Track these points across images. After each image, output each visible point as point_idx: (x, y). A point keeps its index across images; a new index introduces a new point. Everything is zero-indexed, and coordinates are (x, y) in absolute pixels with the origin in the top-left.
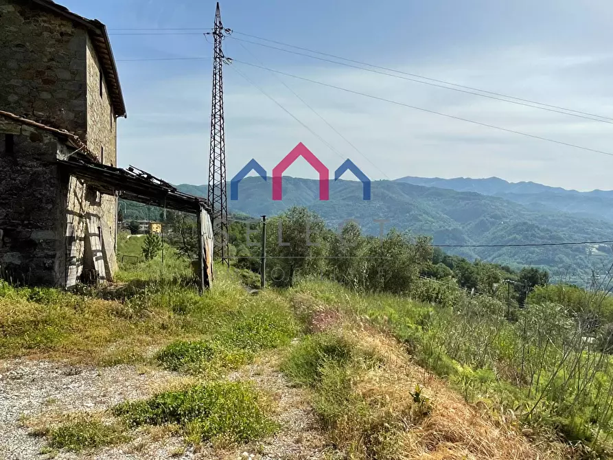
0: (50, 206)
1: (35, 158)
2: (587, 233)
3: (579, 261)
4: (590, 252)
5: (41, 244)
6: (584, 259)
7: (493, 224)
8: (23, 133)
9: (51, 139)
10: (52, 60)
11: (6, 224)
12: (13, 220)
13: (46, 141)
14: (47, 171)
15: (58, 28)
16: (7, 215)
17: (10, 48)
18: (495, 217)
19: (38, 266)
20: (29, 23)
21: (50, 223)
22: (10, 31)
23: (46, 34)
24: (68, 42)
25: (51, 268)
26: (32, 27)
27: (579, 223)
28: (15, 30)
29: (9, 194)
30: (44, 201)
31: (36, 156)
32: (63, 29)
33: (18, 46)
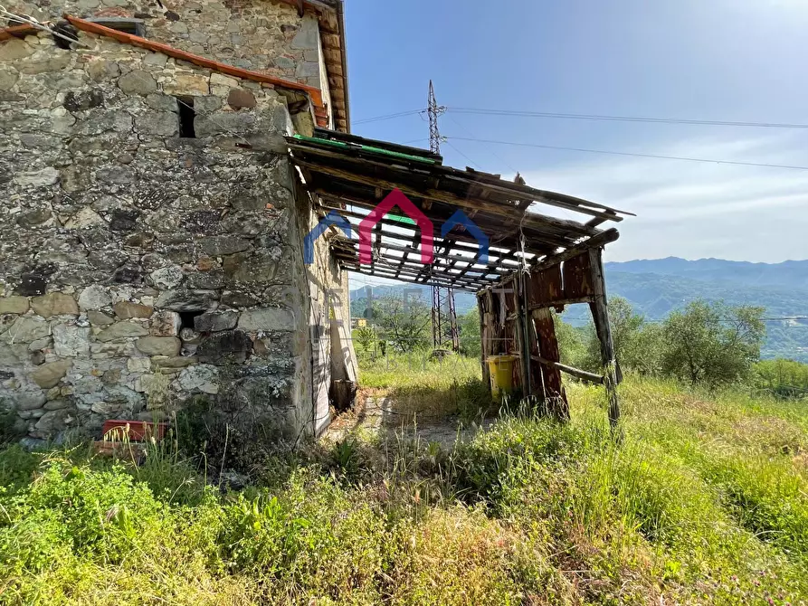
0: (277, 252)
1: (241, 145)
2: (781, 305)
3: (775, 334)
4: (788, 324)
5: (261, 342)
6: (781, 332)
7: (674, 302)
8: (214, 91)
9: (272, 100)
10: (271, 65)
11: (184, 300)
12: (199, 288)
13: (264, 106)
14: (268, 172)
15: (277, 20)
16: (185, 278)
17: (214, 54)
18: (676, 295)
19: (256, 397)
20: (239, 16)
21: (278, 293)
22: (213, 31)
23: (261, 31)
24: (292, 37)
25: (284, 400)
26: (242, 21)
27: (771, 295)
28: (220, 28)
29: (187, 230)
30: (263, 241)
31: (243, 141)
32: (285, 21)
33: (223, 50)
